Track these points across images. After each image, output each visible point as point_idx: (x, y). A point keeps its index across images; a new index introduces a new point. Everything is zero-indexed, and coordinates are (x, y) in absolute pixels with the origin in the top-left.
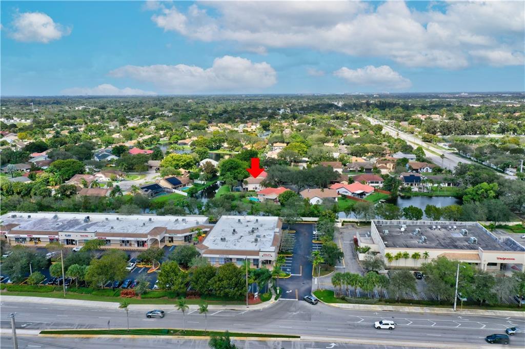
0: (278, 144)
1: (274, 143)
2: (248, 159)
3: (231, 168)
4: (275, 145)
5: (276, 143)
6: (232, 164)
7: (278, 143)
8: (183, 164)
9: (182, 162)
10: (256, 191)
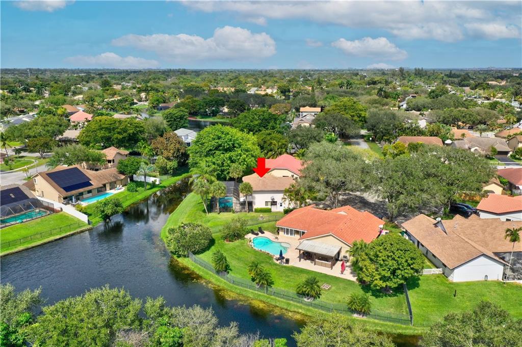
0: (307, 109)
1: (300, 106)
2: (256, 129)
3: (217, 148)
4: (302, 109)
5: (304, 106)
6: (219, 138)
7: (307, 107)
8: (120, 137)
9: (119, 133)
10: (274, 209)
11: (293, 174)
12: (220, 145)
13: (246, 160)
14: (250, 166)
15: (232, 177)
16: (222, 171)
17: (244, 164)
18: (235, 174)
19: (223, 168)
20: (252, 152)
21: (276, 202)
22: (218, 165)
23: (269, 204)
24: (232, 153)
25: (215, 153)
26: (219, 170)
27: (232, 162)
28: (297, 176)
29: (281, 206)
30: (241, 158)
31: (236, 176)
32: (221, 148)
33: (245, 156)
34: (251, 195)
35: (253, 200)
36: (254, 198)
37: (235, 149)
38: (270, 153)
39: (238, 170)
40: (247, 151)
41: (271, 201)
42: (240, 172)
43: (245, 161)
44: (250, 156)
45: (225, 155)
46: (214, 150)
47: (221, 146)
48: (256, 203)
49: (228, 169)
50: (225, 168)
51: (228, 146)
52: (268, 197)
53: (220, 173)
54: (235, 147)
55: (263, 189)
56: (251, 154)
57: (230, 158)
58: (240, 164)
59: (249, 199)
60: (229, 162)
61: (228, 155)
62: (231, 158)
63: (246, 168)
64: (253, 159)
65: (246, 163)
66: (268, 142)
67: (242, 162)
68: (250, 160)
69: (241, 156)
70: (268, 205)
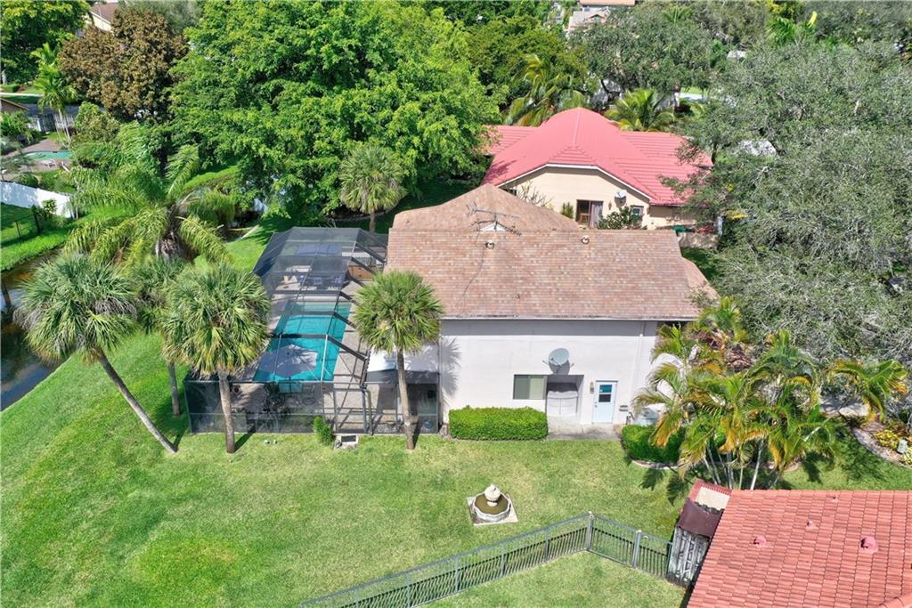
3: (284, 69)
10: (562, 413)
11: (623, 193)
12: (297, 55)
13: (420, 124)
14: (438, 156)
15: (352, 206)
16: (313, 176)
17: (409, 144)
18: (362, 193)
19: (311, 162)
20: (446, 93)
21: (580, 378)
22: (290, 147)
23: (538, 386)
24: (358, 95)
25: (278, 89)
26: (293, 171)
27: (358, 133)
28: (639, 202)
29: (605, 398)
30: (396, 114)
31: (369, 203)
32: (303, 66)
33: (415, 107)
34: (433, 340)
35: (443, 368)
36: (449, 355)
37: (371, 73)
38: (519, 102)
39: (375, 174)
40: (424, 84)
41: (549, 372)
42: (387, 181)
43: (413, 130)
44: (438, 107)
45: (324, 100)
46: (274, 76)
47: (306, 58)
48: (459, 383)
49: (337, 167)
50: (323, 162)
51: (335, 59)
52: (534, 353)
53: (302, 183)
54: (370, 65)
55: (504, 310)
56: (443, 100)
57: (348, 116)
58: (390, 144)
59: (418, 359)
60: (338, 133)
61: (337, 101)
62: (353, 117)
63: (418, 163)
64: (452, 121)
65: (416, 140)
66: (513, 60)
67: (401, 134)
68: (438, 126)
69: (394, 108)
70: (526, 396)
